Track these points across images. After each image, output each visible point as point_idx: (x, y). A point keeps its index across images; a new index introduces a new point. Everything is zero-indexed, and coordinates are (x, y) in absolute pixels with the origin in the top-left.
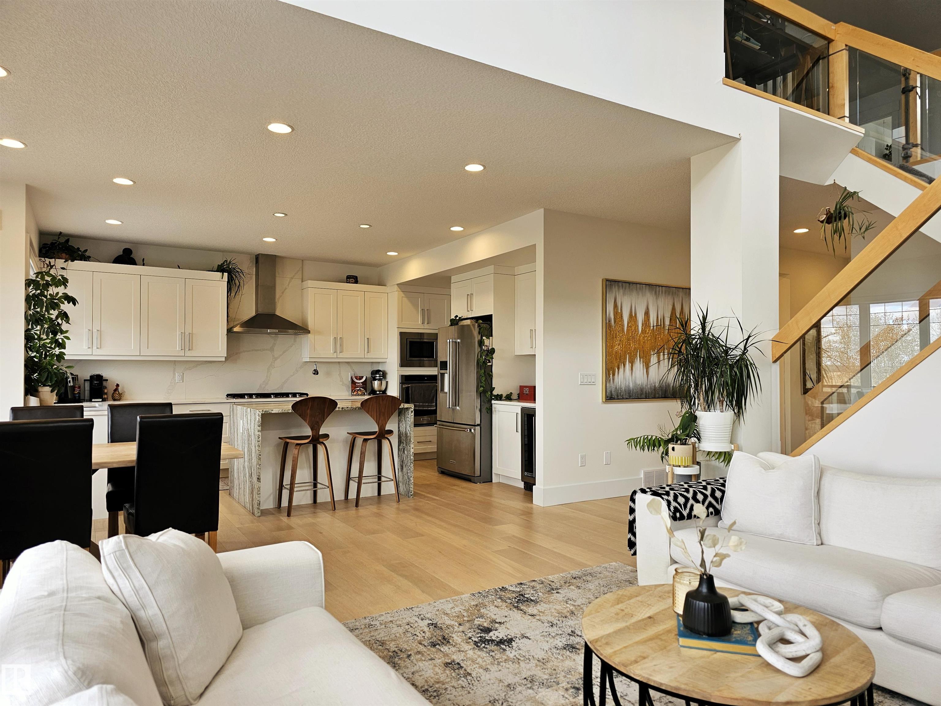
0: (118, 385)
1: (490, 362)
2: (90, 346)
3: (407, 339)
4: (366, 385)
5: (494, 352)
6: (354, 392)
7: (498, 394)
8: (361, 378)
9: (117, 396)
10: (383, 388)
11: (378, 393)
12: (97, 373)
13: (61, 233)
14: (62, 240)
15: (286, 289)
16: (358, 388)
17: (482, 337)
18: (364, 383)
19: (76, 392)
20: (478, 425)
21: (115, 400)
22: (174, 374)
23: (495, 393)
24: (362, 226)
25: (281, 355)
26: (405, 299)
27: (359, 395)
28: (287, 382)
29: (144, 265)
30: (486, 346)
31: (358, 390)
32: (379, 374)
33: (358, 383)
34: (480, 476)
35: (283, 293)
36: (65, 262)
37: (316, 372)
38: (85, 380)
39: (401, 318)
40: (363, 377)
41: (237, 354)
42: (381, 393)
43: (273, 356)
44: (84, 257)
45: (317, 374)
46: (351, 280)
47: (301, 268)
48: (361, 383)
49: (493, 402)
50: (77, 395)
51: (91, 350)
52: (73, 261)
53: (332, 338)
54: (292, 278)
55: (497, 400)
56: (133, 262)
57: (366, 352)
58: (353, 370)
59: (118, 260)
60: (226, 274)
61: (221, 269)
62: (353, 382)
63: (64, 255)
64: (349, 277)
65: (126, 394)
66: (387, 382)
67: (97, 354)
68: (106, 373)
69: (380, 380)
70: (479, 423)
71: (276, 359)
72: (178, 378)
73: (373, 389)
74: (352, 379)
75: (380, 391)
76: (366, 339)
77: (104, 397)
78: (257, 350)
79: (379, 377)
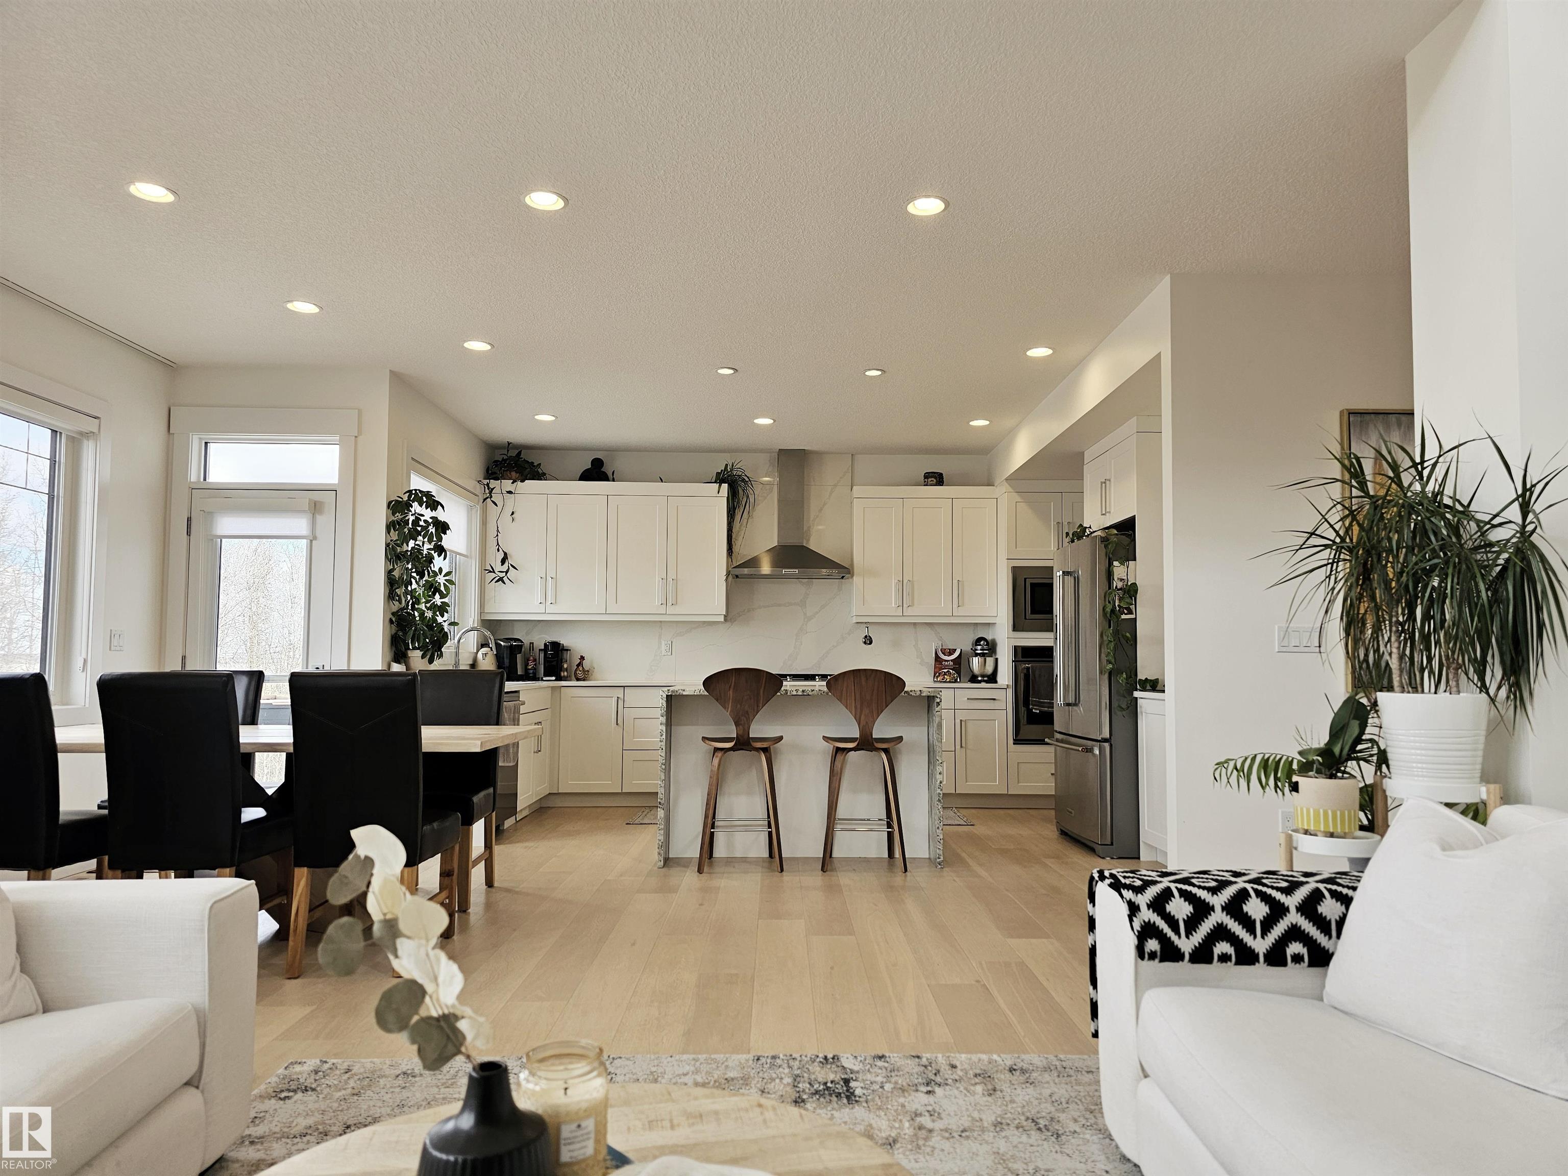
0: (582, 658)
1: (1130, 612)
2: (543, 601)
3: (1025, 579)
4: (960, 664)
5: (1136, 591)
6: (937, 677)
7: (1146, 679)
8: (951, 652)
9: (580, 674)
10: (989, 669)
11: (980, 679)
12: (555, 640)
13: (509, 444)
14: (513, 453)
15: (825, 504)
16: (945, 671)
17: (1110, 564)
18: (957, 661)
19: (530, 667)
20: (1105, 740)
21: (578, 680)
22: (660, 643)
23: (1141, 676)
24: (869, 373)
25: (817, 613)
26: (1023, 507)
27: (945, 682)
28: (827, 656)
29: (613, 480)
30: (1121, 580)
31: (945, 674)
32: (980, 645)
33: (946, 661)
34: (1112, 844)
35: (821, 510)
36: (513, 483)
37: (868, 641)
38: (540, 650)
39: (1015, 541)
40: (955, 650)
41: (749, 611)
42: (986, 679)
43: (805, 614)
44: (538, 475)
45: (871, 643)
46: (930, 479)
47: (850, 468)
48: (951, 661)
49: (1137, 694)
50: (531, 671)
51: (543, 606)
52: (522, 481)
53: (894, 582)
54: (835, 486)
55: (1144, 689)
56: (603, 477)
57: (955, 606)
58: (941, 639)
59: (587, 476)
60: (725, 486)
61: (719, 479)
62: (937, 658)
63: (513, 474)
64: (927, 476)
65: (595, 670)
66: (997, 659)
67: (552, 613)
68: (565, 641)
69: (982, 655)
70: (1106, 734)
71: (809, 619)
72: (663, 647)
73: (972, 672)
74: (936, 653)
75: (983, 676)
76: (955, 582)
77: (562, 674)
78: (780, 605)
79: (981, 650)
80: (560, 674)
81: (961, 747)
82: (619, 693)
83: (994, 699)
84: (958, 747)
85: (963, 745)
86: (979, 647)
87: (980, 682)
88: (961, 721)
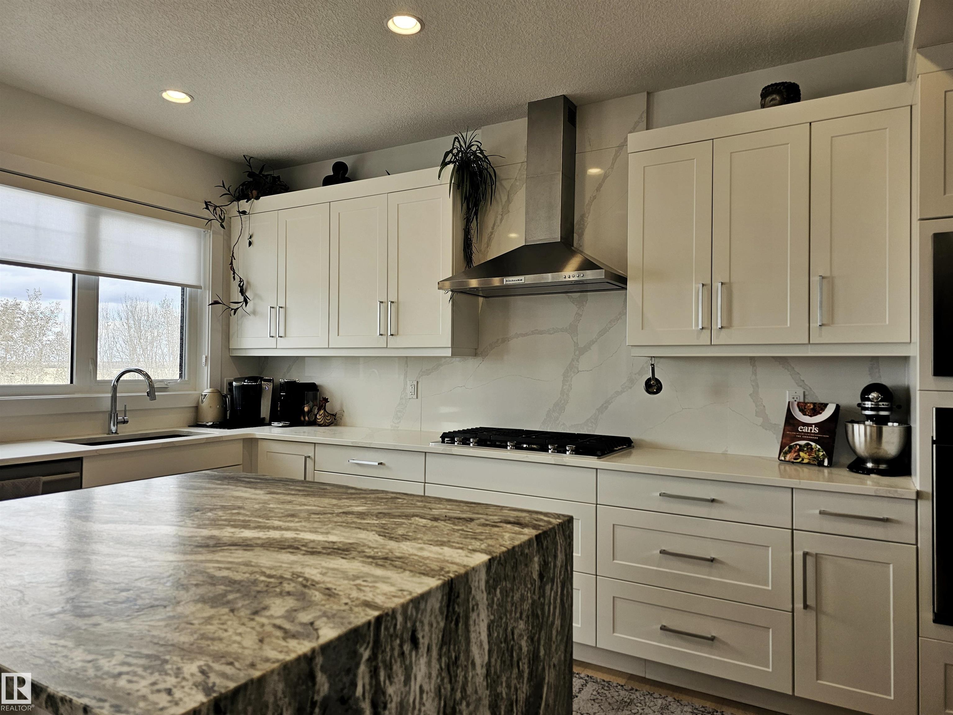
0: (325, 400)
2: (274, 335)
4: (831, 433)
6: (786, 453)
8: (818, 408)
10: (892, 448)
11: (870, 465)
15: (606, 177)
16: (803, 443)
18: (827, 427)
25: (593, 342)
27: (800, 464)
28: (606, 408)
31: (801, 448)
33: (805, 424)
35: (598, 189)
37: (654, 386)
39: (941, 174)
40: (826, 405)
41: (503, 341)
42: (883, 467)
43: (577, 345)
45: (660, 390)
47: (645, 115)
48: (816, 425)
51: (274, 340)
53: (697, 285)
54: (621, 146)
57: (815, 325)
58: (801, 383)
60: (449, 169)
62: (790, 419)
63: (252, 192)
64: (765, 93)
67: (282, 348)
69: (879, 419)
71: (583, 351)
72: (410, 389)
73: (853, 450)
74: (789, 410)
75: (877, 460)
76: (815, 279)
77: (302, 419)
78: (541, 333)
79: (872, 409)
80: (300, 418)
81: (806, 606)
82: (309, 451)
83: (886, 520)
84: (799, 605)
85: (811, 602)
86: (868, 404)
87: (869, 472)
88: (805, 554)
